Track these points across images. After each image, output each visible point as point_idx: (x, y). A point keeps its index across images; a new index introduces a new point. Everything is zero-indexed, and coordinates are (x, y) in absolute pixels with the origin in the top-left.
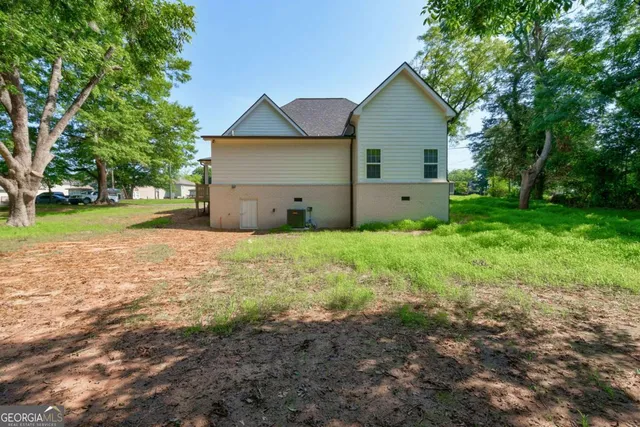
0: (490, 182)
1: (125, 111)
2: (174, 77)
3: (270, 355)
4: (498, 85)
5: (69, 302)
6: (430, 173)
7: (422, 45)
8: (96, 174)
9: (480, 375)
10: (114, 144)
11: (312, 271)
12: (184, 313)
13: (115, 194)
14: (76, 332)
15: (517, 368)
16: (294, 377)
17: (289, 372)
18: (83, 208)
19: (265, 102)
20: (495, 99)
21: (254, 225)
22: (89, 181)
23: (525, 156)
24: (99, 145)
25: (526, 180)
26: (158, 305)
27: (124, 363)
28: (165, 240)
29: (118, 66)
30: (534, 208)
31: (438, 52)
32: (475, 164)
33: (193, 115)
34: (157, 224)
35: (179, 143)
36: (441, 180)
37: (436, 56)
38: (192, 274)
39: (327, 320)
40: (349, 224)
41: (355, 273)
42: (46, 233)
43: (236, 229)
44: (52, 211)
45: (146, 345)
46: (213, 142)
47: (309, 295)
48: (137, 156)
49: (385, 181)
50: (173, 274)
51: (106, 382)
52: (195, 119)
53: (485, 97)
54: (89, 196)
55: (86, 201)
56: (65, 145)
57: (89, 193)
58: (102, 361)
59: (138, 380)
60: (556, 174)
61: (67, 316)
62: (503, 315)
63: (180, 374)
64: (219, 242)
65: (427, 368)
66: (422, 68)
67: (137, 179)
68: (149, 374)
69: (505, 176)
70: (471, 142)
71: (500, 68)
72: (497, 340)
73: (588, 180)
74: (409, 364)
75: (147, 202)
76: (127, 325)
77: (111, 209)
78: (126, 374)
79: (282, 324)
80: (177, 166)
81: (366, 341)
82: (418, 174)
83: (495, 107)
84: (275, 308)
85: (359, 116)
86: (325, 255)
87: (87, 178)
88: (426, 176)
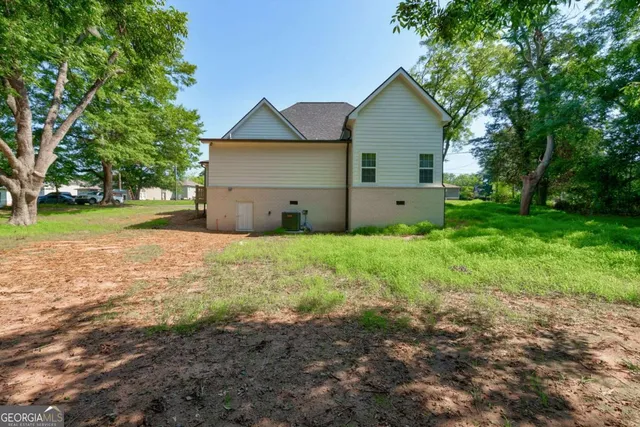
0: (494, 188)
1: (130, 113)
2: (180, 81)
3: (225, 355)
4: (501, 89)
5: (48, 300)
6: (426, 178)
7: (424, 50)
8: (102, 174)
9: (424, 379)
10: (119, 146)
11: (292, 273)
12: (154, 312)
13: (120, 195)
14: (46, 328)
15: (463, 374)
16: (240, 376)
17: (237, 371)
18: (88, 208)
19: (265, 106)
20: (499, 104)
21: (250, 227)
22: (98, 182)
23: (528, 162)
24: (105, 147)
25: (527, 186)
26: (133, 304)
27: (83, 359)
28: (159, 241)
29: (121, 70)
30: (536, 214)
31: (441, 56)
32: (481, 169)
33: (198, 118)
34: (155, 225)
35: (185, 145)
36: (437, 184)
37: (439, 62)
38: (175, 274)
39: (290, 322)
40: (343, 228)
41: (333, 277)
42: (44, 233)
43: (232, 230)
44: (57, 211)
45: (108, 343)
46: (211, 145)
47: (281, 298)
48: (141, 157)
49: (380, 185)
50: (156, 274)
51: (59, 377)
52: (200, 122)
53: (488, 101)
54: (93, 196)
55: (92, 202)
56: (73, 147)
57: (95, 194)
58: (62, 357)
59: (91, 376)
60: (560, 180)
61: (43, 313)
62: (468, 320)
63: (132, 371)
64: (211, 244)
65: (372, 371)
66: (424, 73)
67: (145, 180)
68: (102, 371)
69: (509, 182)
70: (474, 147)
71: (503, 73)
72: (452, 345)
73: (592, 187)
74: (357, 366)
75: (154, 202)
76: (97, 322)
77: (115, 209)
78: (81, 369)
79: (246, 325)
80: (182, 168)
81: (322, 344)
82: (412, 179)
83: (499, 112)
84: (243, 309)
85: (354, 120)
86: (310, 259)
87: (96, 179)
88: (421, 181)
